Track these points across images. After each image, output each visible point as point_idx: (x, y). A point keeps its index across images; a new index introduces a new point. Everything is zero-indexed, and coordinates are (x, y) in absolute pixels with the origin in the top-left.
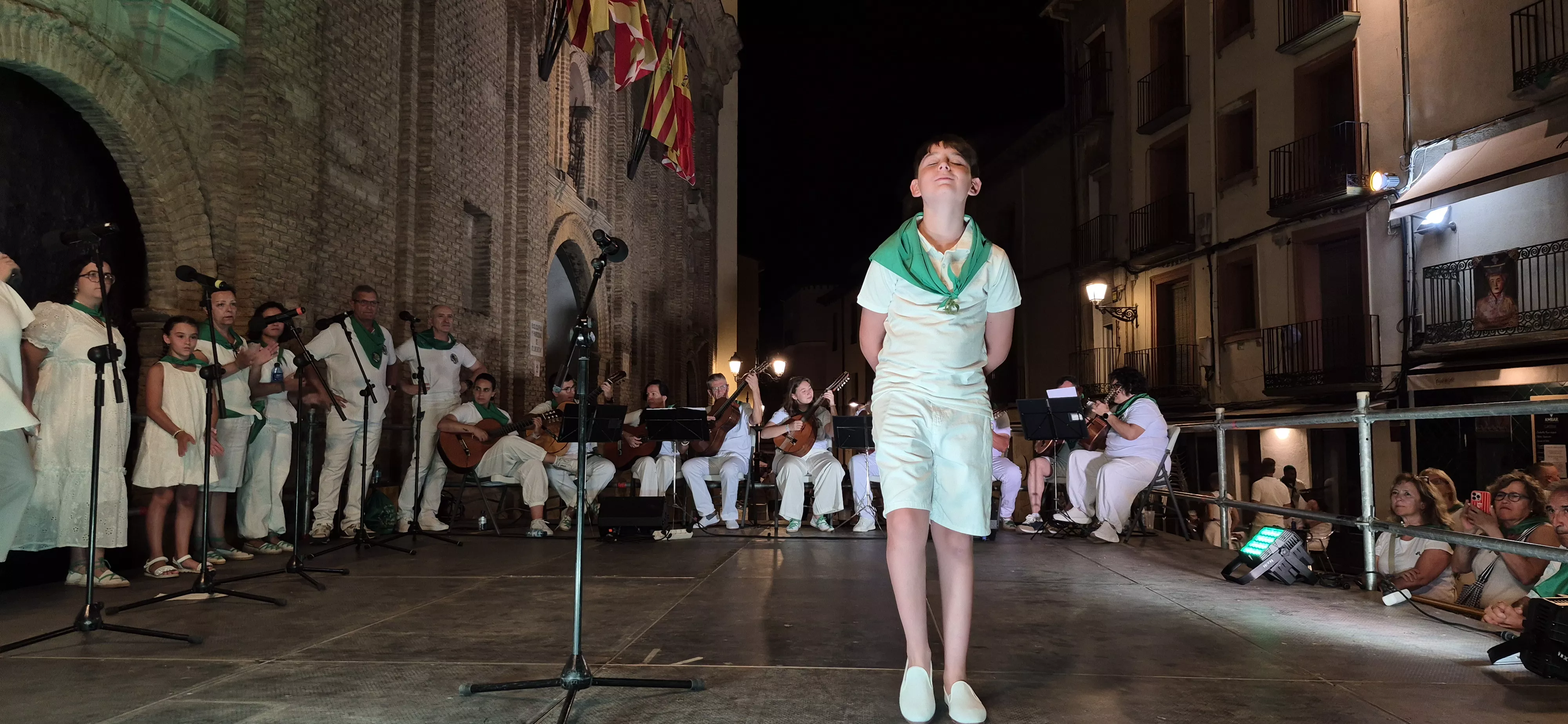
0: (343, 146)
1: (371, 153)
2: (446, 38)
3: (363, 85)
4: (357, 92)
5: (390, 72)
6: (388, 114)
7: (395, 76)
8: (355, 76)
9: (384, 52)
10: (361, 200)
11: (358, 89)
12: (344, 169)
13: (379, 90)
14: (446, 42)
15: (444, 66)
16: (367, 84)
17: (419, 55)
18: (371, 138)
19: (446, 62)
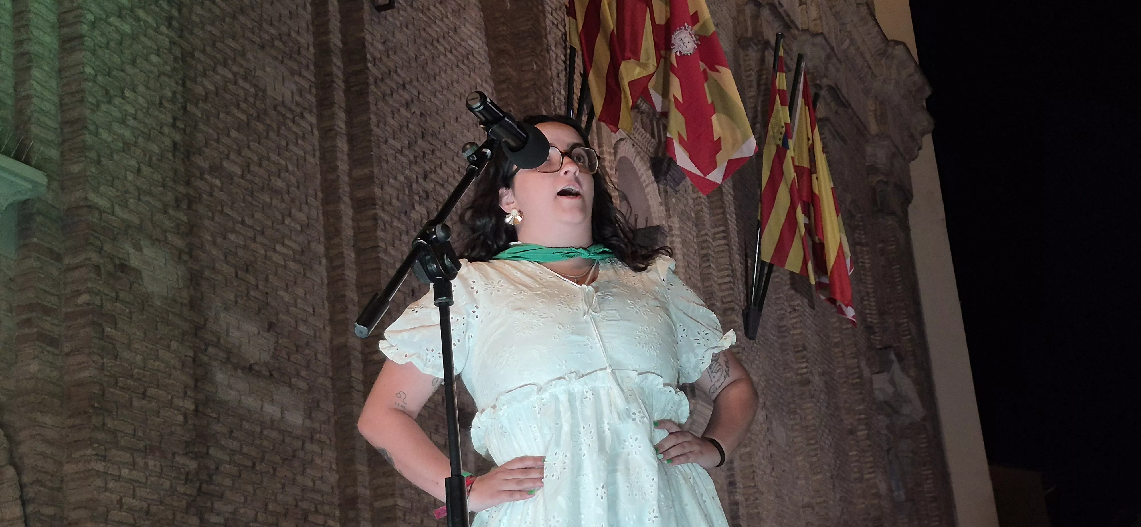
0: (235, 334)
1: (283, 341)
2: (391, 141)
3: (263, 233)
4: (253, 246)
5: (305, 208)
6: (308, 274)
7: (314, 213)
8: (249, 221)
9: (292, 177)
10: (272, 422)
11: (254, 240)
12: (240, 371)
13: (290, 238)
14: (392, 147)
15: (392, 186)
16: (269, 232)
17: (350, 175)
18: (282, 317)
19: (395, 178)
